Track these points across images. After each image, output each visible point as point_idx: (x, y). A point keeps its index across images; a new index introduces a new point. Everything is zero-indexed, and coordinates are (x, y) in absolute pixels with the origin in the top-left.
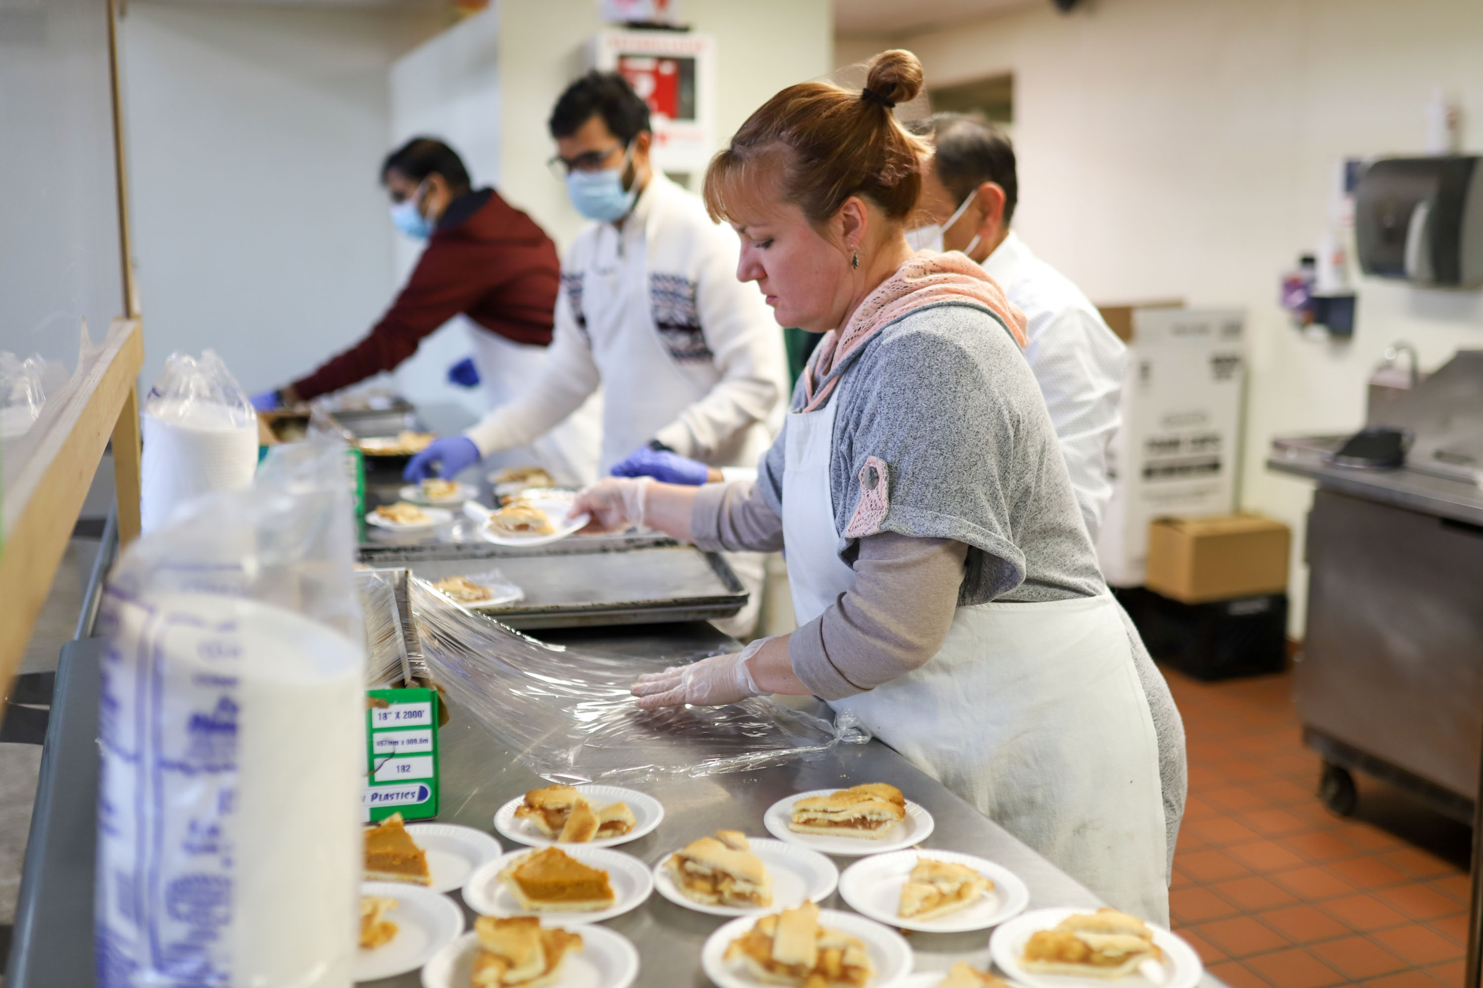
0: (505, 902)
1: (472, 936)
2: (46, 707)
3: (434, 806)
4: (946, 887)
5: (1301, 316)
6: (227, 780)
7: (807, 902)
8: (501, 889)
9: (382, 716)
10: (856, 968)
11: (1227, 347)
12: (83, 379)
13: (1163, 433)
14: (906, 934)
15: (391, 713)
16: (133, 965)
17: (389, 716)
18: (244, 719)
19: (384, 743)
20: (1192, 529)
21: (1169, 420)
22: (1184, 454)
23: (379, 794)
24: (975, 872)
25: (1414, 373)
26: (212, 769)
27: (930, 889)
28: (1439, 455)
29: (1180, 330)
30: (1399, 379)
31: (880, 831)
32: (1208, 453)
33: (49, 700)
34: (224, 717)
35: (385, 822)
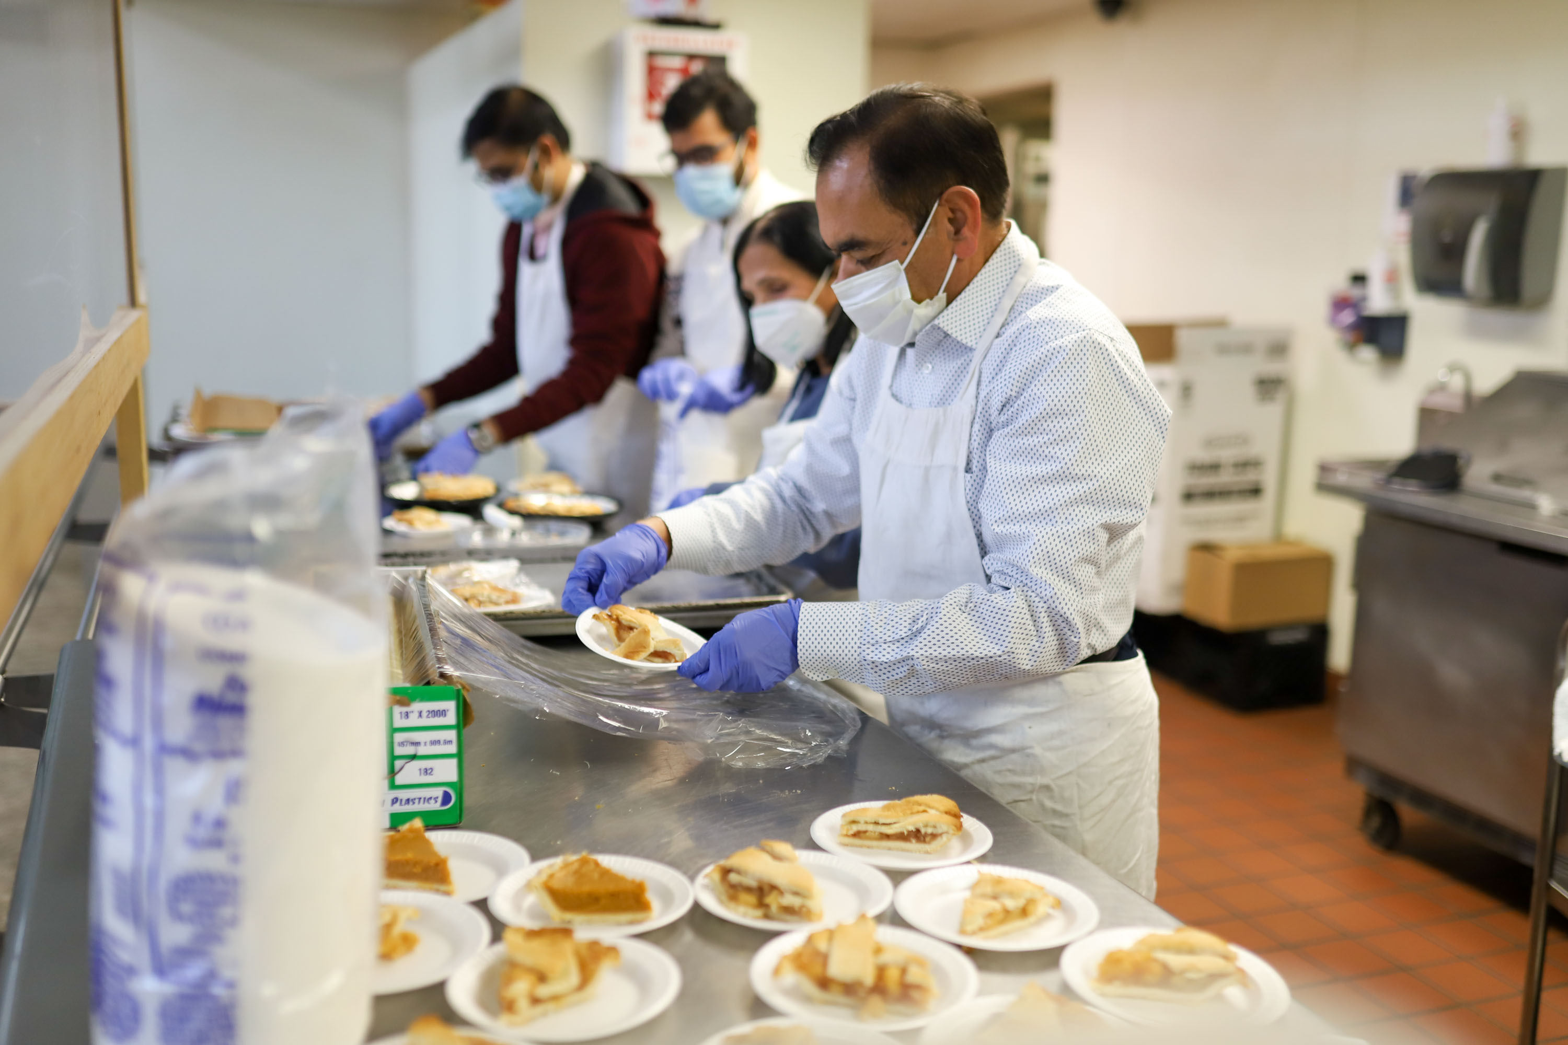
0: (534, 913)
1: (500, 948)
2: (44, 711)
3: (458, 812)
4: (1011, 904)
5: (1350, 337)
6: (234, 767)
7: (863, 917)
8: (531, 899)
9: (403, 715)
10: (918, 987)
11: (1271, 368)
12: (83, 356)
13: (1204, 456)
14: (970, 952)
15: (412, 712)
16: (131, 971)
17: (411, 715)
18: (255, 700)
19: (405, 744)
20: (1233, 555)
21: (1210, 443)
22: (1225, 478)
23: (400, 798)
24: (1041, 888)
25: (1468, 397)
26: (218, 755)
27: (994, 905)
28: (1498, 478)
29: (1224, 349)
30: (1452, 402)
31: (936, 844)
32: (1250, 477)
33: (46, 703)
34: (231, 697)
35: (405, 827)
